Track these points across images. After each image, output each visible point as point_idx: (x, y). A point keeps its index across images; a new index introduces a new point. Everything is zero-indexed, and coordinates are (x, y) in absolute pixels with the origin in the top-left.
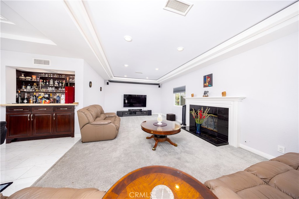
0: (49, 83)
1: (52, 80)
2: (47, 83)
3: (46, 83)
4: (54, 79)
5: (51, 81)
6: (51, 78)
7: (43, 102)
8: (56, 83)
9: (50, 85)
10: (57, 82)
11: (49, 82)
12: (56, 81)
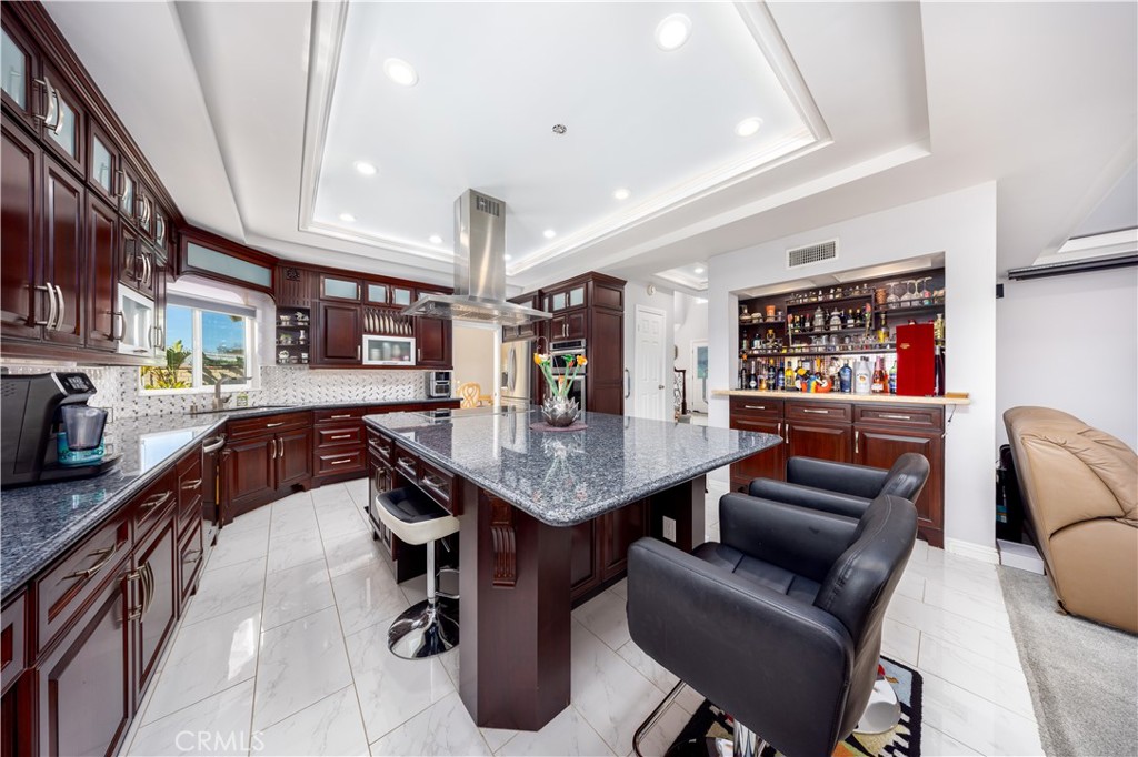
0: (811, 325)
1: (819, 310)
2: (807, 325)
3: (802, 323)
4: (827, 307)
5: (816, 316)
7: (813, 389)
8: (836, 321)
9: (817, 330)
10: (839, 316)
11: (812, 319)
12: (833, 314)
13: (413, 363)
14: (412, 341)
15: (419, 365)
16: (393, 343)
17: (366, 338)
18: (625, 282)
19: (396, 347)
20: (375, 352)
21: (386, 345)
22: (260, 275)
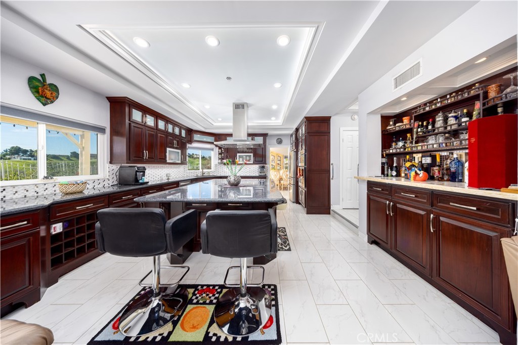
0: (433, 126)
2: (430, 127)
3: (427, 127)
4: (444, 109)
5: (437, 119)
6: (437, 111)
10: (455, 117)
11: (434, 123)
12: (450, 115)
13: (252, 162)
14: (252, 154)
15: (254, 163)
16: (247, 156)
17: (238, 155)
18: (330, 117)
19: (248, 157)
20: (241, 159)
21: (244, 157)
22: (211, 139)
